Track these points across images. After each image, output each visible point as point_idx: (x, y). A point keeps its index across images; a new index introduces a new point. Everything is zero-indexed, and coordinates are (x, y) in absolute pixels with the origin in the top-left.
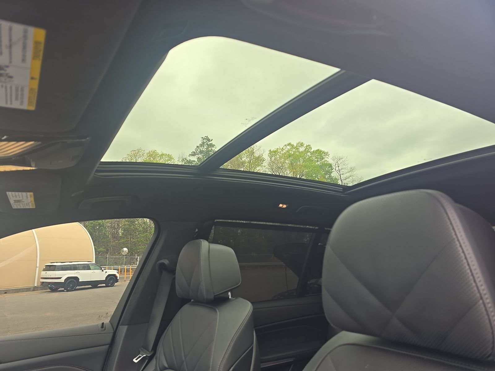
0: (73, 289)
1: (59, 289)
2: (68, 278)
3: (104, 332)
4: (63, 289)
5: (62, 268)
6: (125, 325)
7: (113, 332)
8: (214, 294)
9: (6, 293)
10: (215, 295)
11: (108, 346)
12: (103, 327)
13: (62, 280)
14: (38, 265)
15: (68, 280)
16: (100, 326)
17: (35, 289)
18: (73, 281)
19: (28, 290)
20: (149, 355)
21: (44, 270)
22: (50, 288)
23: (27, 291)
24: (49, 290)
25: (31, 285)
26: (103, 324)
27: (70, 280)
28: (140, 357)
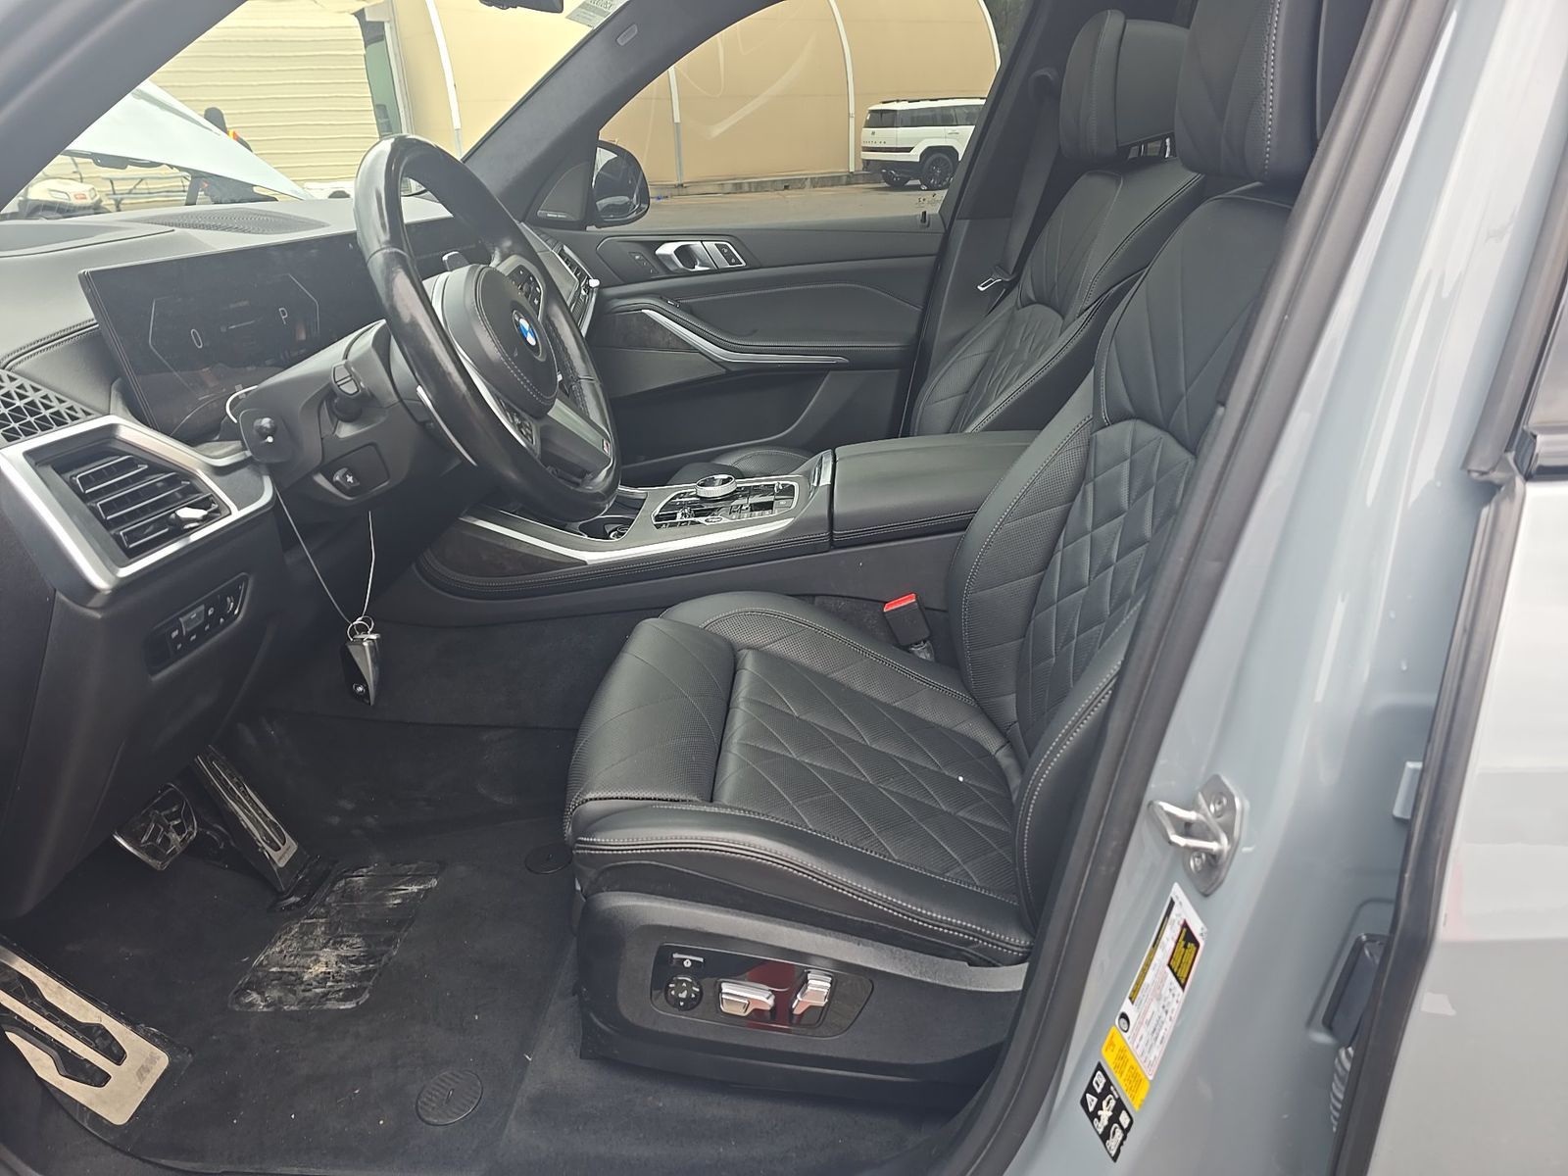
0: (944, 183)
1: (909, 183)
2: (930, 151)
3: (926, 230)
4: (918, 182)
5: (913, 118)
6: (967, 219)
7: (943, 231)
8: (1117, 144)
9: (786, 187)
10: (1120, 145)
11: (934, 258)
12: (925, 221)
13: (914, 156)
14: (852, 110)
15: (928, 157)
16: (919, 218)
17: (851, 179)
18: (944, 159)
19: (833, 181)
20: (1007, 280)
21: (869, 125)
22: (887, 178)
23: (832, 186)
24: (885, 185)
25: (841, 170)
26: (925, 213)
27: (934, 156)
28: (991, 281)
